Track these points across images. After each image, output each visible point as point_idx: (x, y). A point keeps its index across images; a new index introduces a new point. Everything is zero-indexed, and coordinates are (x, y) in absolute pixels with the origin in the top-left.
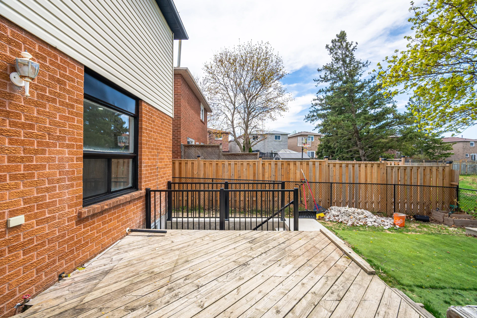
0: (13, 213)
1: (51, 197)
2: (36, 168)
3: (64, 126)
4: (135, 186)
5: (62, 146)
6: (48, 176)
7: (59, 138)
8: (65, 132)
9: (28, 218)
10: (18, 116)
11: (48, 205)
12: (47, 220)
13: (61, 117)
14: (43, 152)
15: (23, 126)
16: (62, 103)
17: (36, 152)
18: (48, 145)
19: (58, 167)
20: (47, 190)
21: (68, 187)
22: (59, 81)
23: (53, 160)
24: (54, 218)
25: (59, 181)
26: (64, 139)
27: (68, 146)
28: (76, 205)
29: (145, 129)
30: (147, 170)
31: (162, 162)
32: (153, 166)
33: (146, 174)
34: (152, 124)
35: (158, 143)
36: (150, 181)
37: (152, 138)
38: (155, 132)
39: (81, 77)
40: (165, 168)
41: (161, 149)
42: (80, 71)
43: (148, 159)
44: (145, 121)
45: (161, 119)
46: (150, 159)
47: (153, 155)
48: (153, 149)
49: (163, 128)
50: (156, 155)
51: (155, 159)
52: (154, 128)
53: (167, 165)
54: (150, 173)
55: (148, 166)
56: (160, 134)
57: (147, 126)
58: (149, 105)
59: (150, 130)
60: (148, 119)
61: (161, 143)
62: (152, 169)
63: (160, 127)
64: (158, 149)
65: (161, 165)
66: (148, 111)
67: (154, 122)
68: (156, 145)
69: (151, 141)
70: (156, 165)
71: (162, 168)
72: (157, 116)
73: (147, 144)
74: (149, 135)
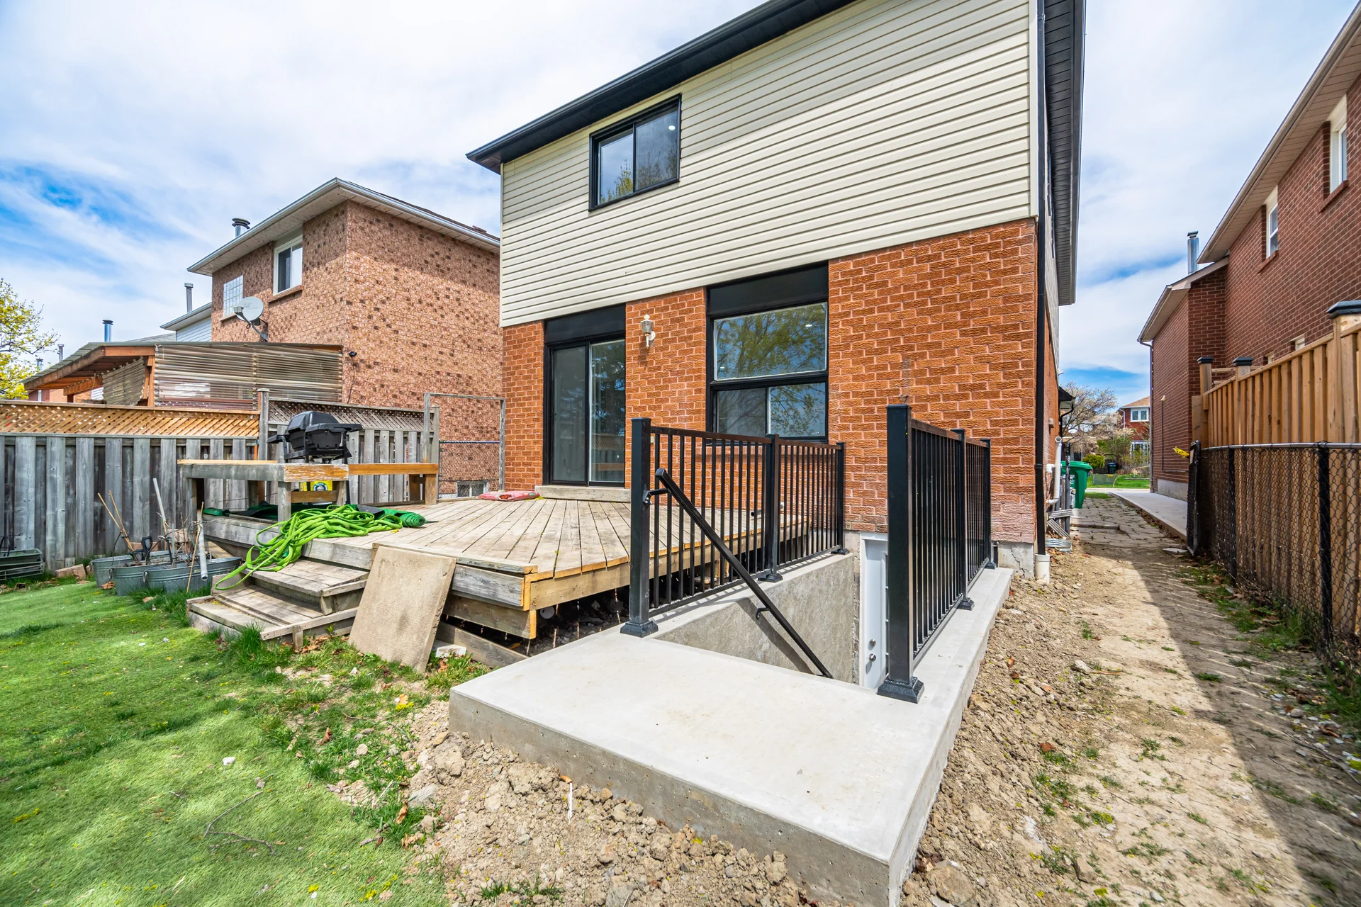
2: (662, 401)
3: (683, 359)
5: (681, 380)
6: (669, 408)
10: (652, 363)
13: (681, 353)
15: (654, 369)
17: (662, 387)
18: (670, 381)
19: (679, 400)
20: (670, 419)
22: (678, 320)
23: (673, 393)
25: (679, 413)
26: (683, 372)
27: (686, 379)
29: (840, 315)
30: (850, 404)
31: (937, 381)
32: (881, 393)
33: (846, 412)
34: (872, 294)
35: (910, 330)
36: (864, 428)
37: (872, 327)
38: (888, 309)
39: (699, 302)
40: (965, 396)
41: (929, 346)
42: (698, 296)
43: (855, 378)
44: (840, 300)
45: (929, 258)
46: (863, 378)
47: (877, 368)
48: (877, 352)
49: (943, 282)
50: (894, 366)
51: (888, 377)
52: (884, 300)
53: (982, 386)
54: (863, 410)
55: (856, 394)
56: (924, 303)
57: (849, 307)
58: (859, 255)
59: (864, 312)
60: (852, 290)
61: (929, 329)
62: (876, 402)
63: (924, 285)
64: (911, 348)
65: (928, 390)
66: (851, 273)
67: (885, 283)
68: (898, 340)
69: (869, 336)
70: (897, 391)
71: (936, 397)
72: (902, 264)
73: (847, 347)
74: (856, 325)
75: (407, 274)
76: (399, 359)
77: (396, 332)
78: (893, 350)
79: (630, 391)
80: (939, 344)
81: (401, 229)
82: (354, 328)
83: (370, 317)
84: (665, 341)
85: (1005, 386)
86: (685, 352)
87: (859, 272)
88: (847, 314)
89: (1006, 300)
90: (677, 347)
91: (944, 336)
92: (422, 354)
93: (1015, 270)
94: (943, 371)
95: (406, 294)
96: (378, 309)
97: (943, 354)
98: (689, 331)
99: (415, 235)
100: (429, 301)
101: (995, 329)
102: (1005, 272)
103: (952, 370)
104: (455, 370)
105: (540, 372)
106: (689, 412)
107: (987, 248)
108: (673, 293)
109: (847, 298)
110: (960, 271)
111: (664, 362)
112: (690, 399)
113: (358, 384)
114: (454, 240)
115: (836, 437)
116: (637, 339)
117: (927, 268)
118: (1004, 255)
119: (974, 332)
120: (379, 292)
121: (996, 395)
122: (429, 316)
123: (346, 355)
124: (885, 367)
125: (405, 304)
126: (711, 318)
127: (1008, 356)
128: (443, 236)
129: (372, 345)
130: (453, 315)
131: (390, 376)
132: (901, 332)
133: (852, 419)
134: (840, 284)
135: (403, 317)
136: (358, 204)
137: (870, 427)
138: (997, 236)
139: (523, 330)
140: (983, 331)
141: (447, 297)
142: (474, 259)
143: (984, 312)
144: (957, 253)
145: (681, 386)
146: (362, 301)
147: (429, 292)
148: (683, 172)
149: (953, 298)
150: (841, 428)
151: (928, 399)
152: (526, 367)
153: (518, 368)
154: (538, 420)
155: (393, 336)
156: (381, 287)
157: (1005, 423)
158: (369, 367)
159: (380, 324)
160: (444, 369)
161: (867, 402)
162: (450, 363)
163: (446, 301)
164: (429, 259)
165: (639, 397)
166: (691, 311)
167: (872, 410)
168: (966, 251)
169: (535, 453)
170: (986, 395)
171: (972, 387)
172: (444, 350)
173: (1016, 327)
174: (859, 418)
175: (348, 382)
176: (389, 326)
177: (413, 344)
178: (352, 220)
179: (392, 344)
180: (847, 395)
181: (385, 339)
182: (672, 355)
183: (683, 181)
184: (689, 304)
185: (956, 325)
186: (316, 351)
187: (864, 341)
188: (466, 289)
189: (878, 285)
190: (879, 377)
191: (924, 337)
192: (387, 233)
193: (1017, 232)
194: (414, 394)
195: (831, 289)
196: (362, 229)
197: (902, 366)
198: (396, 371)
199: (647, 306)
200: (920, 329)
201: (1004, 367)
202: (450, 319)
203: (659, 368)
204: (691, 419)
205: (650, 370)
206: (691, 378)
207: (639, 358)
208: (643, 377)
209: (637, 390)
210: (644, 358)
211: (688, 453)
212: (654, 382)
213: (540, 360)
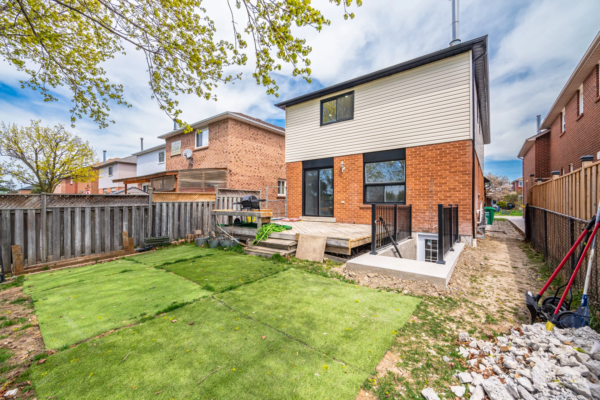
0: (343, 200)
1: (352, 198)
2: (347, 189)
3: (355, 176)
4: (405, 202)
5: (354, 183)
6: (350, 192)
9: (345, 202)
10: (344, 177)
11: (350, 200)
12: (350, 204)
13: (354, 174)
15: (345, 179)
16: (355, 170)
17: (348, 185)
18: (350, 183)
19: (354, 189)
20: (350, 196)
21: (356, 196)
22: (353, 164)
23: (352, 187)
24: (352, 204)
25: (353, 193)
26: (355, 181)
27: (356, 183)
28: (360, 202)
29: (410, 165)
30: (413, 192)
31: (442, 186)
32: (423, 189)
33: (412, 195)
34: (420, 159)
35: (433, 171)
36: (418, 200)
37: (421, 169)
38: (426, 164)
39: (361, 158)
40: (450, 191)
41: (439, 176)
42: (360, 156)
43: (415, 185)
44: (410, 160)
45: (439, 149)
46: (417, 185)
47: (422, 182)
48: (422, 177)
49: (443, 157)
50: (428, 181)
51: (426, 184)
52: (424, 161)
53: (455, 188)
54: (417, 195)
55: (415, 190)
56: (437, 163)
57: (412, 162)
58: (416, 147)
59: (418, 164)
60: (414, 157)
61: (439, 170)
62: (422, 192)
63: (437, 157)
64: (433, 176)
65: (439, 189)
66: (413, 152)
67: (425, 156)
68: (429, 174)
69: (419, 172)
70: (428, 189)
71: (441, 191)
72: (430, 150)
73: (412, 175)
74: (415, 168)
75: (245, 142)
76: (243, 172)
77: (242, 162)
78: (427, 176)
79: (336, 186)
80: (442, 175)
81: (244, 126)
82: (231, 162)
83: (235, 158)
84: (348, 170)
85: (463, 188)
86: (356, 174)
87: (416, 152)
88: (412, 165)
89: (463, 163)
90: (353, 172)
91: (444, 173)
92: (250, 169)
93: (466, 154)
94: (443, 184)
95: (245, 149)
96: (237, 155)
97: (443, 178)
98: (357, 167)
99: (248, 127)
100: (252, 150)
101: (460, 172)
102: (463, 155)
103: (446, 183)
104: (259, 175)
105: (301, 178)
106: (357, 193)
107: (457, 147)
108: (352, 155)
109: (412, 160)
110: (448, 154)
111: (348, 177)
112: (357, 189)
113: (232, 181)
114: (259, 128)
115: (409, 202)
116: (338, 169)
117: (438, 152)
118: (462, 150)
119: (453, 172)
120: (238, 149)
121: (460, 191)
122: (252, 156)
123: (228, 171)
124: (425, 182)
125: (245, 152)
126: (364, 163)
127: (463, 180)
128: (256, 127)
129: (236, 167)
130: (259, 155)
131: (241, 178)
132: (430, 171)
133: (414, 197)
134: (410, 155)
135: (244, 157)
136: (232, 119)
137: (420, 200)
138: (460, 144)
140: (456, 172)
141: (257, 149)
142: (265, 134)
143: (456, 166)
144: (448, 148)
145: (354, 185)
146: (233, 152)
147: (252, 147)
148: (355, 116)
149: (447, 162)
150: (410, 200)
151: (438, 192)
153: (292, 177)
154: (300, 194)
155: (241, 164)
156: (238, 147)
157: (463, 200)
158: (235, 175)
159: (238, 160)
160: (256, 174)
161: (419, 192)
162: (258, 172)
163: (257, 150)
164: (252, 136)
165: (339, 188)
166: (358, 161)
167: (421, 195)
168: (450, 148)
169: (299, 206)
170: (457, 191)
171: (453, 189)
172: (256, 168)
173: (466, 171)
174: (416, 197)
175: (229, 180)
176: (240, 160)
177: (247, 166)
178: (230, 124)
179: (241, 167)
180: (412, 190)
181: (239, 165)
182: (351, 175)
183: (355, 119)
184: (357, 159)
185: (447, 170)
186: (220, 170)
187: (418, 173)
188: (263, 145)
189: (422, 156)
190: (423, 184)
191: (437, 173)
192: (240, 128)
193: (466, 143)
194: (247, 184)
195: (407, 157)
196: (233, 127)
197: (430, 181)
198: (242, 176)
199: (342, 158)
200: (436, 170)
201: (462, 183)
202: (258, 157)
203: (346, 179)
204: (358, 196)
205: (343, 179)
206: (358, 182)
207: (339, 175)
208: (340, 181)
209: (338, 186)
210: (341, 175)
211: (357, 206)
212: (344, 183)
213: (301, 174)
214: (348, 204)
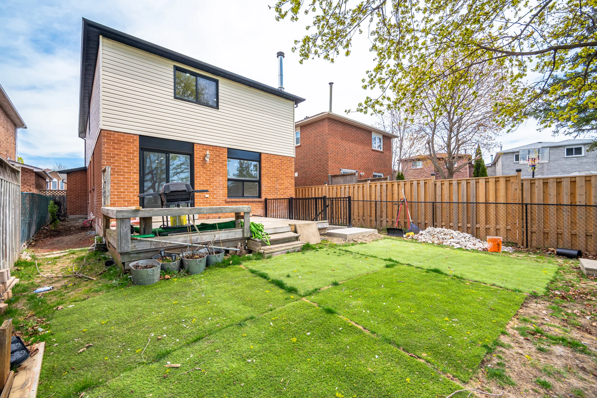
1: (216, 192)
2: (212, 182)
3: (220, 169)
4: (260, 196)
5: (219, 176)
6: (215, 185)
7: (218, 174)
8: (220, 172)
9: (210, 196)
10: (207, 168)
11: (215, 194)
12: (215, 198)
13: (219, 167)
14: (214, 178)
15: (208, 171)
16: (219, 163)
17: (212, 178)
18: (215, 176)
19: (219, 183)
20: (215, 189)
21: (222, 190)
22: (218, 156)
23: (217, 180)
24: (217, 198)
25: (218, 187)
26: (220, 174)
27: (221, 176)
28: (225, 196)
29: (264, 167)
30: (266, 189)
32: (272, 187)
34: (271, 164)
35: (277, 174)
36: (269, 195)
37: (270, 171)
38: (274, 168)
39: (225, 152)
40: (286, 189)
41: (280, 178)
42: (225, 150)
43: (268, 183)
45: (280, 159)
46: (269, 183)
47: (272, 181)
48: (271, 177)
49: (282, 165)
50: (275, 181)
51: (274, 183)
52: (273, 166)
54: (269, 191)
55: (268, 187)
56: (279, 169)
57: (266, 165)
58: (268, 154)
59: (269, 168)
60: (266, 161)
61: (280, 174)
63: (279, 165)
64: (277, 178)
65: (280, 187)
66: (266, 157)
67: (273, 162)
68: (275, 176)
70: (275, 187)
71: (281, 189)
72: (276, 159)
73: (266, 175)
74: (268, 170)
78: (274, 178)
79: (198, 177)
80: (282, 178)
84: (213, 162)
85: (291, 188)
86: (221, 167)
87: (268, 158)
88: (266, 167)
89: (291, 172)
90: (218, 165)
94: (283, 184)
97: (283, 180)
98: (222, 160)
101: (290, 177)
102: (291, 166)
105: (137, 159)
106: (222, 187)
107: (288, 160)
108: (216, 146)
109: (265, 163)
110: (285, 163)
111: (212, 169)
112: (222, 183)
115: (264, 197)
117: (280, 161)
118: (291, 163)
126: (229, 158)
127: (291, 182)
133: (267, 192)
134: (264, 159)
138: (290, 159)
139: (122, 136)
140: (288, 177)
143: (288, 173)
144: (284, 160)
145: (219, 178)
148: (220, 107)
149: (284, 169)
150: (265, 195)
152: (127, 156)
153: (117, 155)
154: (137, 184)
161: (270, 189)
165: (202, 180)
166: (223, 154)
167: (271, 191)
168: (286, 160)
169: (135, 201)
171: (287, 187)
173: (292, 177)
180: (266, 187)
182: (216, 167)
183: (220, 110)
184: (222, 152)
185: (284, 175)
187: (269, 174)
189: (271, 162)
190: (272, 183)
191: (280, 176)
193: (292, 159)
195: (262, 160)
197: (276, 181)
199: (205, 147)
201: (291, 184)
203: (210, 171)
204: (223, 189)
205: (206, 170)
206: (223, 176)
207: (202, 165)
208: (203, 173)
209: (200, 177)
210: (204, 166)
211: (222, 200)
212: (208, 175)
213: (137, 154)
214: (213, 198)
